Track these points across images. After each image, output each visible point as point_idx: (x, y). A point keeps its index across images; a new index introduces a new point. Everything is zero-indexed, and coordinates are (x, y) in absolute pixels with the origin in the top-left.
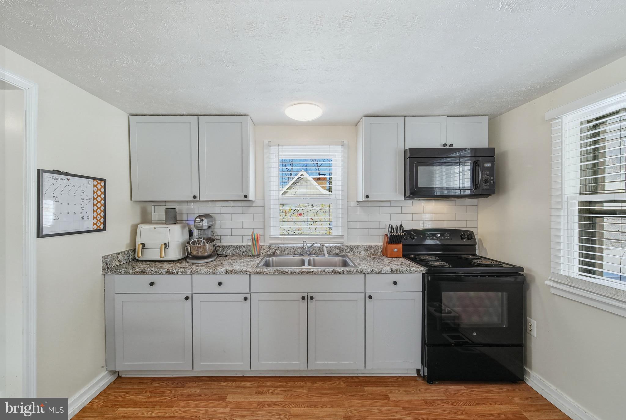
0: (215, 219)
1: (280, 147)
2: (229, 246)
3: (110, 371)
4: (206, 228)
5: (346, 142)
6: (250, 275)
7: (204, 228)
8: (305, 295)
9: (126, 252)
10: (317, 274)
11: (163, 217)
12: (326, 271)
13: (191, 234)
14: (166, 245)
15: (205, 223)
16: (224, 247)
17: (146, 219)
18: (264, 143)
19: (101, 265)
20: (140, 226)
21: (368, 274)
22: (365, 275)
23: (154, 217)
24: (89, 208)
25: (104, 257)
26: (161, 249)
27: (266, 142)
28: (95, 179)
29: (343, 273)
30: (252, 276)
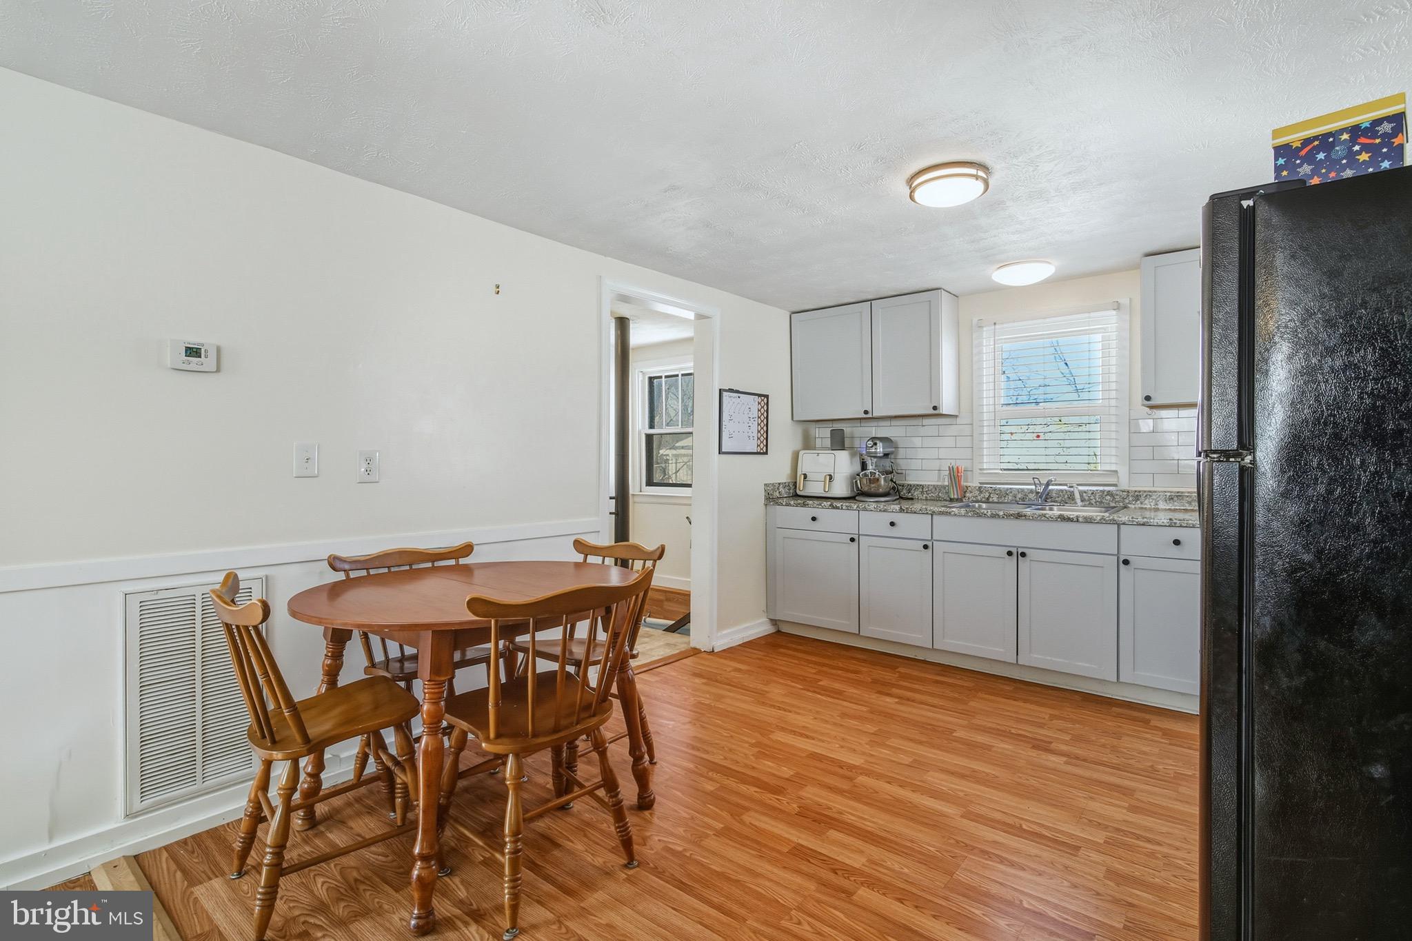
0: (896, 443)
1: (997, 326)
2: (918, 485)
3: (771, 620)
4: (881, 455)
5: (1124, 301)
6: (932, 515)
7: (878, 455)
8: (1014, 550)
9: (787, 484)
10: (1033, 519)
11: (828, 443)
12: (1047, 516)
13: (864, 466)
14: (831, 477)
15: (880, 449)
16: (910, 488)
17: (808, 444)
18: (972, 321)
19: (763, 493)
20: (801, 453)
21: (1124, 524)
22: (1119, 525)
23: (818, 443)
24: (755, 428)
25: (765, 485)
26: (825, 481)
27: (975, 320)
28: (760, 395)
29: (1078, 521)
30: (934, 517)
